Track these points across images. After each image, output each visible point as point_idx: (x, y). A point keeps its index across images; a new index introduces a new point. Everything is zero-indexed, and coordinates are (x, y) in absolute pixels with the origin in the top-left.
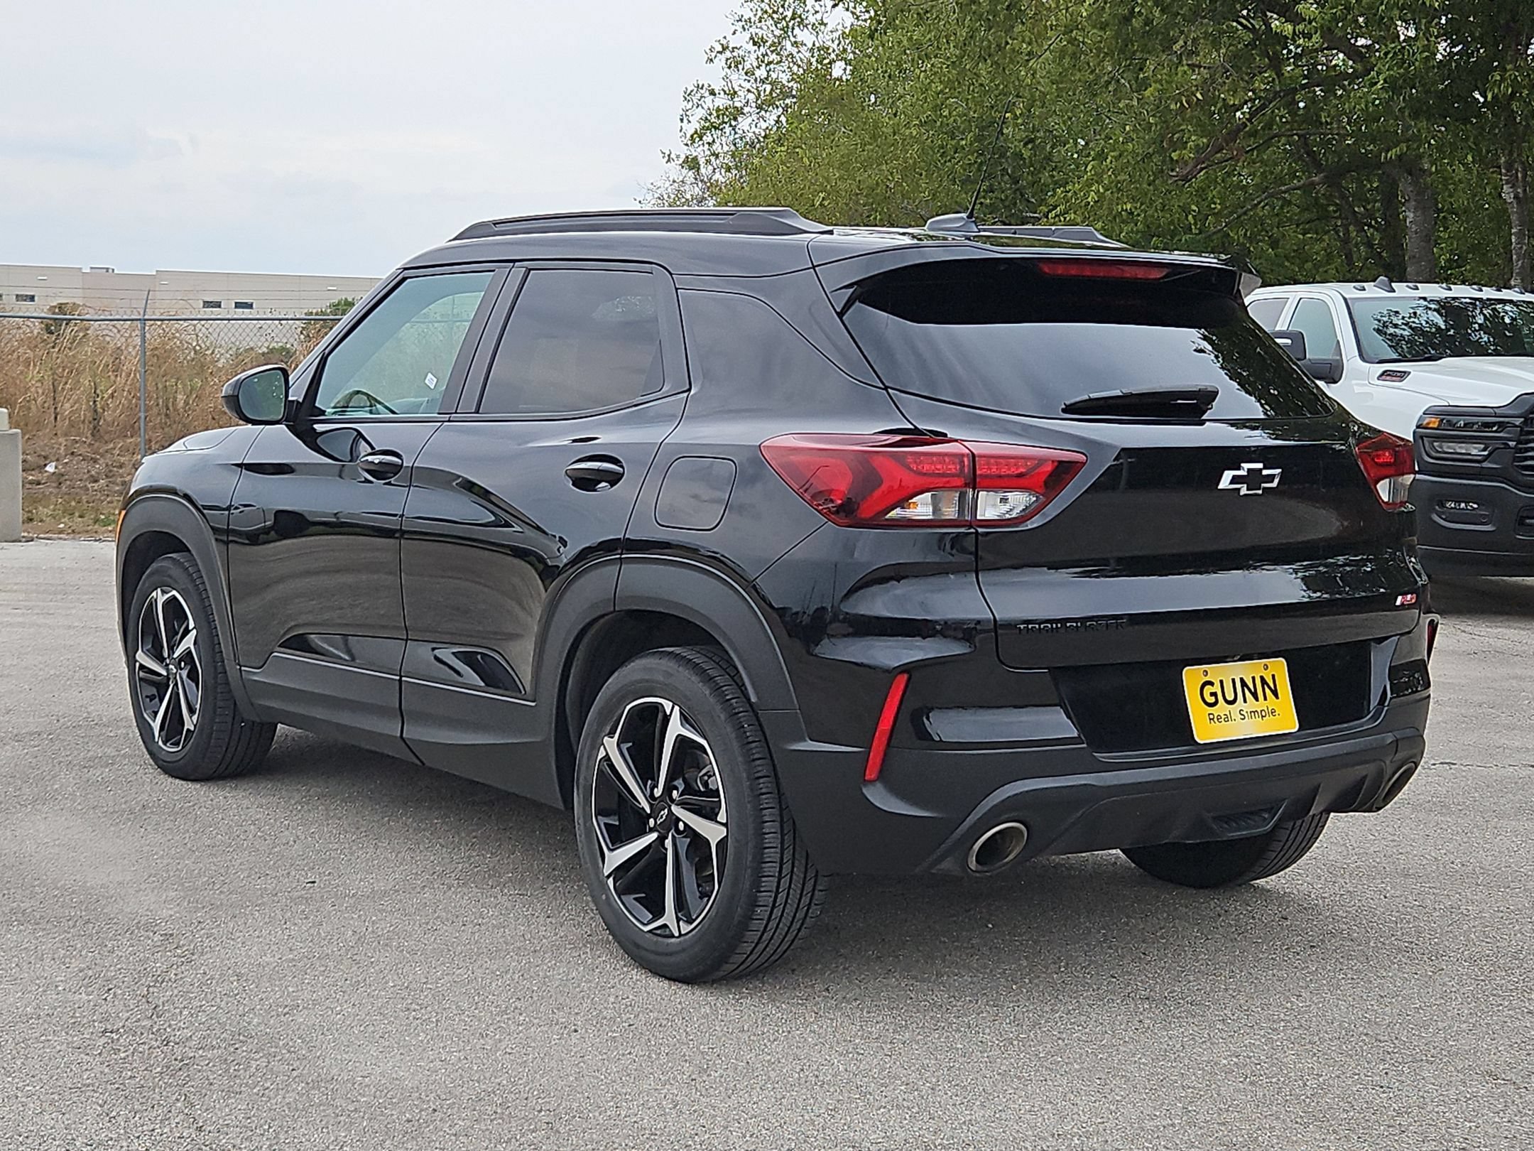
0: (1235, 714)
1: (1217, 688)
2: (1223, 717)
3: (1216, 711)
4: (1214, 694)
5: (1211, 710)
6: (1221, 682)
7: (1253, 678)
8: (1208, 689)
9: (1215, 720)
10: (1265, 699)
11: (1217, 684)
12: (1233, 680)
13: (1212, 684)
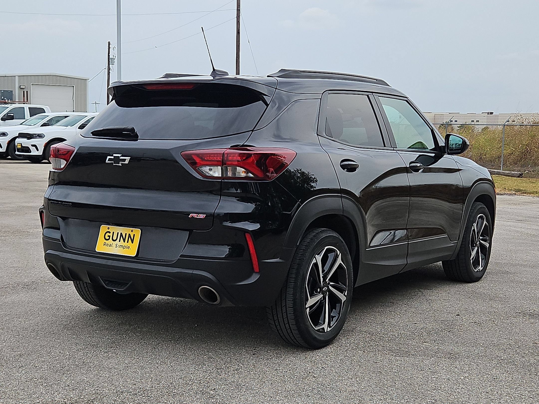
0: (114, 245)
1: (111, 235)
2: (109, 245)
3: (107, 242)
4: (109, 236)
5: (106, 241)
6: (113, 233)
7: (126, 234)
8: (108, 234)
9: (106, 245)
10: (128, 242)
11: (112, 233)
12: (118, 233)
13: (110, 232)
